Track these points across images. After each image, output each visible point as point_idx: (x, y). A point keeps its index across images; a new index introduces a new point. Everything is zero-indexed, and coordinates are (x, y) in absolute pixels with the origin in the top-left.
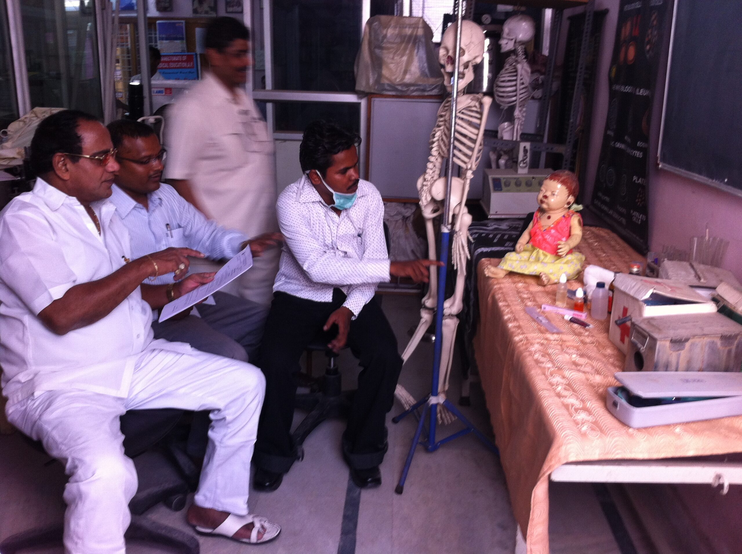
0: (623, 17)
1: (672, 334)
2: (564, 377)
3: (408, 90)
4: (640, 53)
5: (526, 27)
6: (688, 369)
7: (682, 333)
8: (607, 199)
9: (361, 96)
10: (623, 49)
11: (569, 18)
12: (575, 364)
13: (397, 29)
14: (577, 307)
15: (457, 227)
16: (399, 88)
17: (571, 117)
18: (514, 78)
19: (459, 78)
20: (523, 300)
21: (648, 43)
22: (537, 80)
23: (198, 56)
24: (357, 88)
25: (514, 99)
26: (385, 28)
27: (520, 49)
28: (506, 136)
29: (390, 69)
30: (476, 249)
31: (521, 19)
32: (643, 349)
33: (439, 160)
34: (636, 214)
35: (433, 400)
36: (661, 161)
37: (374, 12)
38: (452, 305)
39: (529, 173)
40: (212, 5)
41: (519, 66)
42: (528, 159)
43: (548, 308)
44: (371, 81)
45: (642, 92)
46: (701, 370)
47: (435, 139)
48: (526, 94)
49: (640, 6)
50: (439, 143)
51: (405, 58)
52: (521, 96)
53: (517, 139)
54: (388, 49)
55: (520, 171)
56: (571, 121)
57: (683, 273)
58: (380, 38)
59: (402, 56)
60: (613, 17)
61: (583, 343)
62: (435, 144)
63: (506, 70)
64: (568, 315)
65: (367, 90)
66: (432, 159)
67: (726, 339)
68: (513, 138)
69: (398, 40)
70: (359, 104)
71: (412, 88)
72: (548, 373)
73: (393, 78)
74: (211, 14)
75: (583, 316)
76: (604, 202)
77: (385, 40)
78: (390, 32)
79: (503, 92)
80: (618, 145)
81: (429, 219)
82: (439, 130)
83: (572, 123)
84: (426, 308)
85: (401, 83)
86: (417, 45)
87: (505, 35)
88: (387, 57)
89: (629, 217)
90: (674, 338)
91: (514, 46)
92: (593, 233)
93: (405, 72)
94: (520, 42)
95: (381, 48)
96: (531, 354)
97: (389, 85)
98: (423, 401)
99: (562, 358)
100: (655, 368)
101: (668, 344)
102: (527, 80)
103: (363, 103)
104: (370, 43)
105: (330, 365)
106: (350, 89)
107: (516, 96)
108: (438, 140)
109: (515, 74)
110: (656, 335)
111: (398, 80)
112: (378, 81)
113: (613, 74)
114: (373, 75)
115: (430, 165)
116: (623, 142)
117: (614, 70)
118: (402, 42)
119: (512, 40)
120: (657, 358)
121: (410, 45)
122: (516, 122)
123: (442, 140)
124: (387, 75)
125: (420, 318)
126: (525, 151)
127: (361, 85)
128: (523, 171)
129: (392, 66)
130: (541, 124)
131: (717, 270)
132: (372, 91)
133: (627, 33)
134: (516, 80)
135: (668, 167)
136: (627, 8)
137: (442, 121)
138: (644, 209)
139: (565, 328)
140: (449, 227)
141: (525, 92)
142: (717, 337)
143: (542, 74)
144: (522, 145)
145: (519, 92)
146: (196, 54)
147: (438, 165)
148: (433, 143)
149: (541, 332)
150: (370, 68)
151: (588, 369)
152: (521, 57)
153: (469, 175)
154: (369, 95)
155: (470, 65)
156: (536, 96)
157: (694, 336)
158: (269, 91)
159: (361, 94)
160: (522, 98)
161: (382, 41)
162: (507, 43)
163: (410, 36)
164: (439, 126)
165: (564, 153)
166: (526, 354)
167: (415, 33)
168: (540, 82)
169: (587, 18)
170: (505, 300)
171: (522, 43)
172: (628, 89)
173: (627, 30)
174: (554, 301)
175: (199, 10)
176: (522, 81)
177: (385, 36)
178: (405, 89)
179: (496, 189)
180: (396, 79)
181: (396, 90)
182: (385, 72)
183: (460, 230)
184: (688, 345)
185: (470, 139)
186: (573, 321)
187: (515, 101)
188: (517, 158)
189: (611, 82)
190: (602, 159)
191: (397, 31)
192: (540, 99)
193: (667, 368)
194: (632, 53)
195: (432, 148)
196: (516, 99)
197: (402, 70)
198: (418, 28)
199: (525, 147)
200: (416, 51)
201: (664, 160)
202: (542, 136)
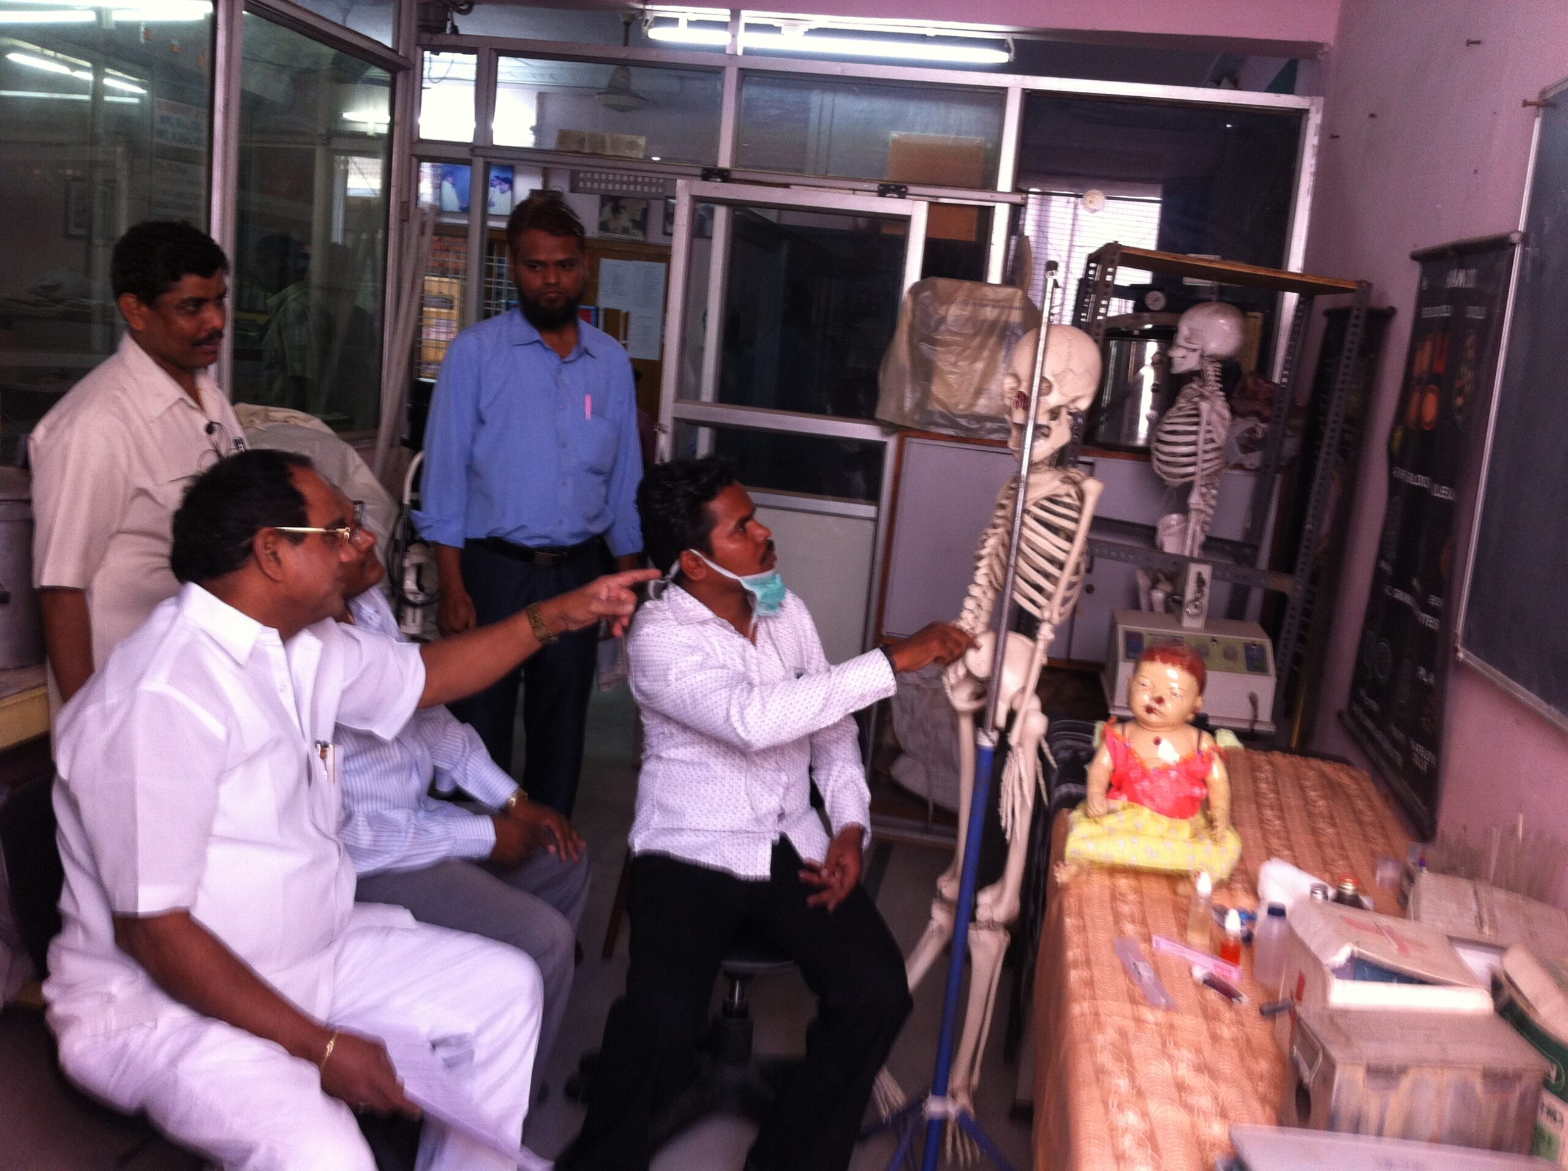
0: (1421, 328)
1: (1372, 1051)
2: (1144, 1114)
3: (980, 429)
4: (1445, 407)
5: (1226, 328)
6: (1407, 1134)
7: (1396, 1052)
8: (1375, 706)
9: (886, 429)
10: (1416, 396)
11: (1328, 313)
12: (1181, 1087)
13: (969, 308)
14: (1227, 952)
15: (1014, 739)
16: (963, 422)
17: (1309, 519)
18: (1194, 428)
19: (1035, 438)
20: (1117, 917)
21: (1460, 392)
22: (1252, 431)
23: (601, 313)
24: (879, 415)
25: (1191, 469)
26: (943, 304)
27: (1211, 371)
28: (1170, 546)
29: (947, 384)
30: (1058, 784)
31: (1217, 312)
32: (1308, 1077)
33: (990, 594)
34: (1418, 748)
35: (935, 1107)
36: (1463, 645)
37: (929, 269)
38: (998, 900)
39: (1207, 626)
40: (638, 217)
41: (1204, 406)
42: (1205, 601)
43: (1164, 946)
44: (908, 404)
45: (1443, 493)
46: (1436, 1140)
47: (984, 552)
48: (1217, 461)
49: (1448, 315)
50: (991, 561)
51: (980, 366)
52: (1206, 465)
53: (1192, 552)
54: (946, 344)
55: (1187, 622)
56: (1308, 526)
57: (1452, 907)
58: (933, 323)
59: (975, 360)
60: (1402, 328)
61: (1215, 1038)
62: (983, 564)
63: (1180, 409)
64: (1203, 966)
65: (898, 422)
66: (975, 591)
67: (1497, 1079)
68: (1183, 550)
69: (969, 331)
70: (884, 444)
71: (989, 425)
72: (1113, 1101)
73: (954, 400)
74: (634, 234)
75: (1234, 975)
76: (1369, 713)
77: (942, 328)
78: (954, 312)
79: (1173, 455)
80: (1400, 595)
81: (965, 713)
82: (994, 534)
83: (1311, 532)
84: (942, 899)
85: (965, 413)
86: (1006, 341)
87: (1180, 340)
88: (944, 360)
89: (1407, 753)
90: (1373, 1062)
91: (1201, 363)
92: (1323, 775)
93: (979, 392)
94: (1210, 356)
95: (933, 342)
96: (1092, 1051)
97: (943, 415)
98: (916, 1104)
99: (1156, 1070)
100: (1331, 1124)
101: (1360, 1074)
102: (1220, 434)
103: (892, 443)
104: (912, 329)
105: (732, 996)
106: (864, 412)
107: (1193, 464)
108: (990, 554)
109: (1195, 419)
110: (1335, 1053)
111: (961, 407)
112: (920, 406)
113: (1396, 444)
114: (913, 391)
115: (969, 604)
116: (1409, 590)
117: (1398, 434)
118: (975, 335)
119: (1195, 350)
120: (1336, 1101)
121: (992, 341)
122: (1193, 517)
123: (998, 556)
124: (941, 396)
125: (929, 917)
126: (1200, 582)
127: (886, 409)
128: (1192, 623)
129: (952, 378)
130: (1254, 521)
131: (1536, 909)
132: (908, 424)
133: (1425, 367)
134: (1195, 433)
135: (1474, 662)
136: (1429, 313)
137: (1001, 517)
138: (1434, 740)
139: (1187, 997)
140: (995, 736)
141: (1217, 458)
142: (1474, 1070)
143: (1264, 420)
144: (1194, 569)
145: (1202, 456)
146: (597, 310)
147: (986, 604)
148: (980, 558)
149: (1133, 1001)
150: (908, 378)
151: (1205, 1102)
152: (1213, 385)
153: (1046, 633)
154: (902, 431)
155: (1064, 412)
156: (1247, 464)
157: (1420, 1063)
158: (706, 404)
159: (889, 428)
160: (1207, 469)
161: (936, 328)
162: (1184, 357)
163: (993, 324)
164: (995, 527)
165: (1288, 592)
166: (1083, 1048)
167: (1004, 318)
168: (1260, 435)
169: (1353, 321)
170: (1080, 915)
171: (1214, 359)
172: (1421, 481)
173: (1424, 359)
174: (1183, 928)
175: (611, 225)
176: (1209, 436)
177: (943, 320)
178: (974, 426)
179: (1131, 654)
180: (957, 404)
181: (956, 425)
182: (937, 389)
183: (1020, 744)
184: (1406, 1083)
185: (1052, 560)
186: (1211, 982)
187: (1193, 474)
188: (1182, 594)
189: (1394, 460)
190: (1370, 618)
191: (967, 312)
192: (1256, 470)
193: (1357, 1127)
194: (1430, 408)
195: (977, 568)
196: (1198, 471)
197: (972, 390)
198: (1011, 308)
199: (1199, 574)
200: (1003, 353)
201: (1468, 644)
202: (1256, 548)
